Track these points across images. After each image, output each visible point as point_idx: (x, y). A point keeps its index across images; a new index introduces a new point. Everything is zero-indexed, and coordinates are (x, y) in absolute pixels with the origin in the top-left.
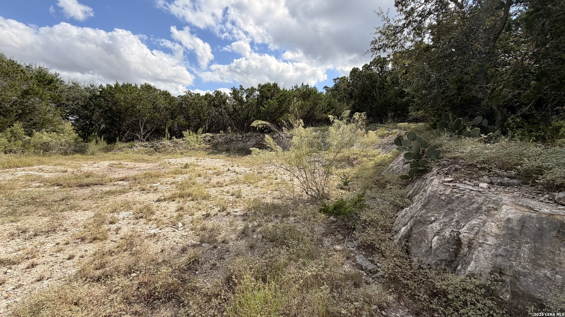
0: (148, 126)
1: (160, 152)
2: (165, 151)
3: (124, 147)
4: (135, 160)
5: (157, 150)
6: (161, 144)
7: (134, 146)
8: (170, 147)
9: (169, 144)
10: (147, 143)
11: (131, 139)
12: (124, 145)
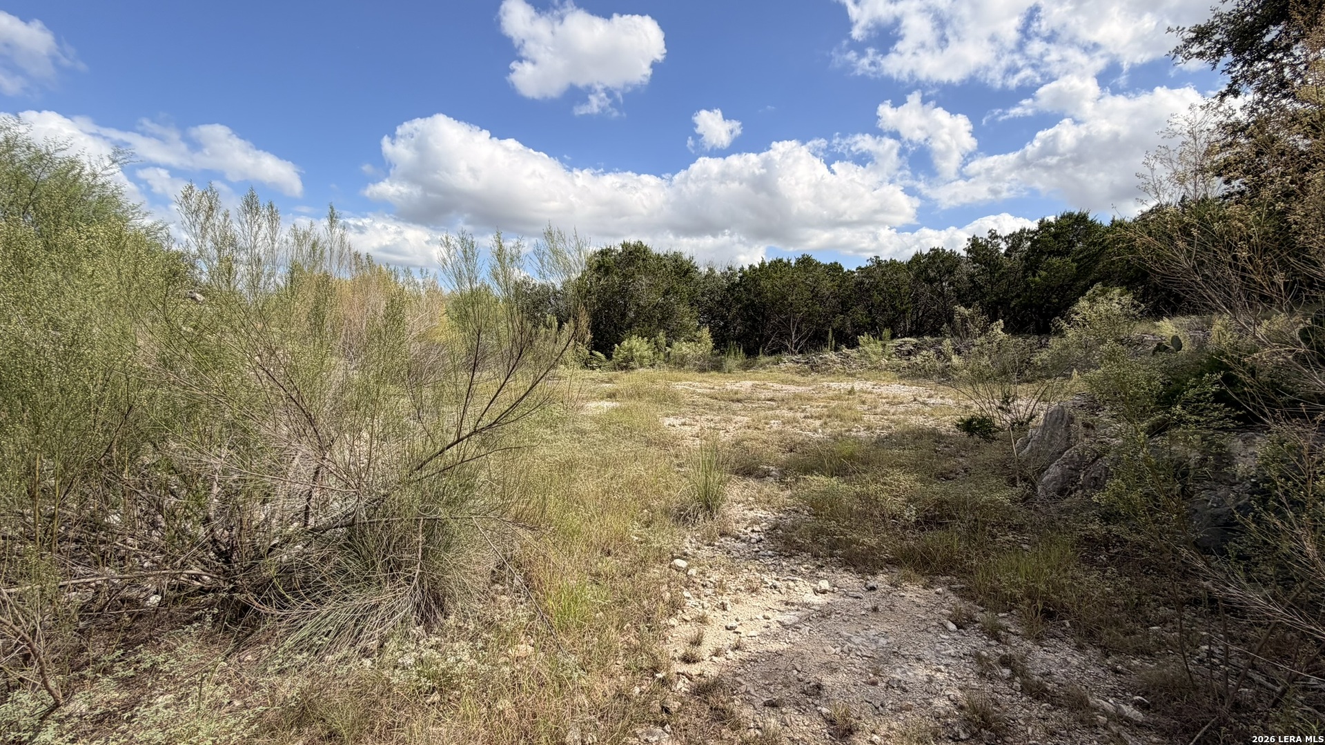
0: (803, 327)
1: (818, 372)
2: (827, 370)
3: (768, 363)
4: (782, 382)
5: (814, 368)
6: (821, 358)
7: (782, 361)
8: (835, 363)
9: (834, 357)
10: (800, 356)
11: (777, 350)
12: (768, 359)
